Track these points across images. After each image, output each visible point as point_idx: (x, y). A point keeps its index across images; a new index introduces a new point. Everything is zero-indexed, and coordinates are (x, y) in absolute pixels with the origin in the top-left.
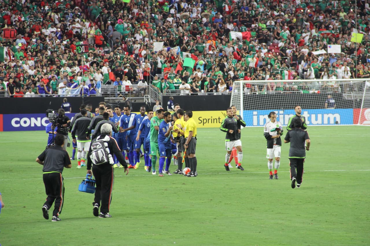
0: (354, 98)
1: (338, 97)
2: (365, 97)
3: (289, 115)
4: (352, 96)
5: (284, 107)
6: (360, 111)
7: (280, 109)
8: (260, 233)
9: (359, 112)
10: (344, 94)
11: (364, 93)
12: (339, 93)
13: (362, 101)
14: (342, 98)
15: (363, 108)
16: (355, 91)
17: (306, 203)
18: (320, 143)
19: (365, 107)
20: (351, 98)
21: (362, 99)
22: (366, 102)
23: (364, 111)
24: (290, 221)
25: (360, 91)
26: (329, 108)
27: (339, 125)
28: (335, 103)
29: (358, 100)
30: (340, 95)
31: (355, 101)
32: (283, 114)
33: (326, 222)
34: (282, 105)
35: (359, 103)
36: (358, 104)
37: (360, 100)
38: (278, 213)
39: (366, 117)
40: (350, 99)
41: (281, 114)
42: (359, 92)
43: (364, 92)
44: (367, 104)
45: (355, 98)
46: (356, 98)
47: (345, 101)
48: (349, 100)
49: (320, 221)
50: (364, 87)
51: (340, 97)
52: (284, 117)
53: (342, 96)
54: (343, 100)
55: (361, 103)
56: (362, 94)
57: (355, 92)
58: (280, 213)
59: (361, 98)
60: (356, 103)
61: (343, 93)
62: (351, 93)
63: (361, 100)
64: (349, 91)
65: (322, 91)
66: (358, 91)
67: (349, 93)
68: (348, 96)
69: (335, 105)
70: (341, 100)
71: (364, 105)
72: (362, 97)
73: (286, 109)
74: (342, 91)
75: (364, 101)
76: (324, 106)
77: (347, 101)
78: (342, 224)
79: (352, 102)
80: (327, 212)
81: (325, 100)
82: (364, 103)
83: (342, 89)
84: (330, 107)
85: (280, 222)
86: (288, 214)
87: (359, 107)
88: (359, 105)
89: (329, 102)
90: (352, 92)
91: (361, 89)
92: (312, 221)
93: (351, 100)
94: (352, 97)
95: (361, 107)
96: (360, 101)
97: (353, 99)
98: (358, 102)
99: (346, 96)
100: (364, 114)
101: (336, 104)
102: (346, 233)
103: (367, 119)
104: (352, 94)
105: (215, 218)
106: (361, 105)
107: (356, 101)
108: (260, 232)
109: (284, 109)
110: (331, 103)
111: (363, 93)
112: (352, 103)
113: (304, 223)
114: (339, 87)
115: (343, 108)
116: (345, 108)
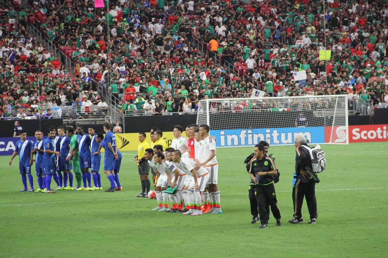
0: (324, 115)
1: (308, 114)
2: (336, 114)
3: (257, 134)
5: (253, 126)
6: (331, 128)
7: (248, 128)
8: (231, 257)
9: (331, 130)
10: (314, 112)
12: (309, 111)
13: (333, 118)
14: (312, 116)
15: (334, 125)
16: (326, 108)
18: (290, 163)
19: (336, 124)
20: (322, 115)
21: (333, 116)
22: (338, 120)
23: (336, 129)
24: (261, 243)
25: (331, 107)
26: (299, 127)
27: (310, 144)
29: (329, 117)
30: (311, 112)
31: (326, 118)
32: (251, 134)
33: (299, 243)
34: (251, 124)
35: (331, 121)
36: (329, 122)
37: (331, 117)
38: (249, 235)
39: (338, 135)
40: (322, 116)
41: (249, 134)
42: (330, 109)
43: (335, 109)
44: (339, 122)
45: (325, 116)
46: (327, 116)
47: (315, 119)
48: (320, 118)
49: (293, 242)
50: (335, 104)
51: (310, 114)
52: (253, 137)
54: (314, 118)
55: (332, 120)
56: (333, 111)
57: (326, 110)
58: (251, 235)
59: (332, 116)
60: (327, 120)
61: (313, 110)
62: (321, 110)
63: (332, 118)
64: (320, 108)
65: (292, 108)
66: (329, 108)
67: (319, 110)
68: (319, 113)
70: (312, 118)
71: (335, 123)
72: (334, 114)
73: (254, 128)
74: (312, 108)
75: (335, 118)
76: (294, 124)
77: (318, 119)
78: (315, 245)
79: (323, 119)
80: (299, 234)
81: (295, 118)
82: (335, 120)
83: (312, 106)
84: (300, 125)
85: (251, 244)
86: (259, 236)
87: (330, 125)
88: (330, 123)
89: (299, 120)
90: (322, 109)
91: (332, 106)
92: (284, 242)
93: (322, 118)
94: (323, 115)
95: (332, 124)
96: (331, 119)
97: (323, 116)
98: (329, 119)
100: (335, 132)
102: (320, 255)
103: (339, 137)
104: (323, 112)
105: (183, 242)
106: (332, 122)
107: (327, 118)
108: (230, 256)
109: (252, 128)
110: (301, 121)
111: (334, 110)
112: (323, 121)
113: (275, 245)
114: (310, 104)
115: (314, 126)
116: (316, 126)
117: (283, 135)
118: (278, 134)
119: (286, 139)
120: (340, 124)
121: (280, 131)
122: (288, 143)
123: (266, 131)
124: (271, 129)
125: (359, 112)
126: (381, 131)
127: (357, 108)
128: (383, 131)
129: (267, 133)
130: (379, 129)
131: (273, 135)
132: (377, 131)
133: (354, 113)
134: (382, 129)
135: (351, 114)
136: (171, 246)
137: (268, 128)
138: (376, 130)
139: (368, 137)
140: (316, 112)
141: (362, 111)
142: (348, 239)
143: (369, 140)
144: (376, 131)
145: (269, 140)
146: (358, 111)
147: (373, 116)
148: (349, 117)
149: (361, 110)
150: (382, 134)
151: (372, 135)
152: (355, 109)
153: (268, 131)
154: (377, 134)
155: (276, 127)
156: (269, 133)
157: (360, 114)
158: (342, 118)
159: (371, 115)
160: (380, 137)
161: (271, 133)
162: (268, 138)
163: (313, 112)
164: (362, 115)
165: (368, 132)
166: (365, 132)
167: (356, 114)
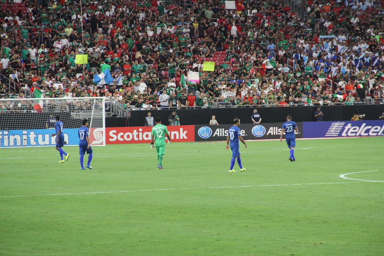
0: (82, 117)
1: (66, 116)
2: (93, 115)
3: (14, 135)
4: (80, 115)
5: (9, 127)
7: (4, 129)
10: (72, 114)
11: (93, 112)
12: (67, 112)
13: (90, 120)
15: (91, 127)
16: (83, 109)
17: (29, 229)
18: (46, 165)
20: (80, 117)
21: (91, 118)
22: (95, 121)
23: (93, 131)
24: (10, 250)
25: (89, 109)
27: (68, 145)
30: (68, 114)
32: (7, 135)
34: (7, 125)
37: (89, 119)
39: (95, 137)
41: (5, 135)
42: (87, 111)
44: (95, 124)
46: (84, 117)
47: (73, 121)
48: (77, 120)
49: (42, 248)
50: (93, 106)
51: (68, 116)
52: (9, 138)
53: (70, 116)
54: (71, 119)
56: (91, 113)
57: (84, 111)
61: (71, 112)
62: (79, 112)
64: (77, 110)
65: (49, 110)
67: (77, 112)
68: (76, 114)
70: (69, 119)
71: (92, 125)
72: (91, 116)
73: (11, 129)
74: (69, 110)
75: (93, 120)
78: (65, 250)
80: (50, 239)
82: (93, 122)
83: (70, 108)
89: (50, 122)
90: (80, 111)
92: (34, 249)
93: (79, 119)
94: (81, 116)
97: (81, 118)
99: (74, 115)
103: (96, 139)
109: (9, 129)
110: (52, 124)
113: (24, 251)
114: (67, 106)
115: (71, 128)
116: (73, 128)
117: (40, 137)
118: (35, 136)
119: (44, 140)
120: (97, 126)
121: (37, 132)
122: (45, 145)
123: (22, 133)
124: (27, 130)
125: (116, 114)
126: (137, 133)
127: (114, 110)
128: (139, 133)
129: (23, 134)
130: (135, 131)
131: (30, 136)
132: (133, 133)
133: (111, 115)
134: (138, 131)
135: (109, 116)
137: (24, 129)
138: (132, 132)
139: (124, 139)
140: (73, 113)
141: (120, 113)
142: (97, 243)
143: (125, 142)
144: (132, 133)
145: (26, 141)
146: (115, 112)
147: (130, 118)
148: (106, 119)
149: (118, 112)
150: (138, 136)
151: (128, 136)
152: (113, 111)
153: (25, 132)
154: (133, 135)
155: (33, 129)
156: (25, 134)
157: (117, 116)
158: (99, 120)
159: (127, 117)
160: (136, 139)
161: (28, 135)
162: (24, 139)
163: (70, 114)
164: (119, 117)
165: (124, 134)
166: (122, 134)
167: (113, 116)
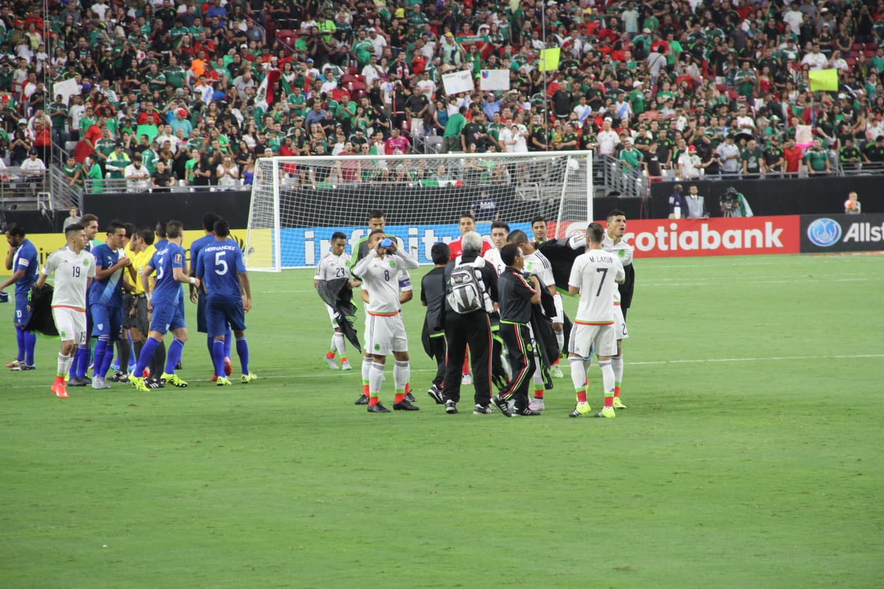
0: (540, 197)
1: (504, 195)
2: (566, 193)
4: (536, 193)
6: (555, 227)
8: (314, 519)
9: (554, 231)
10: (517, 189)
11: (565, 186)
12: (506, 187)
13: (559, 204)
14: (513, 198)
15: (562, 221)
16: (543, 179)
17: (425, 444)
19: (567, 218)
20: (535, 197)
21: (560, 200)
22: (571, 207)
23: (565, 229)
24: (385, 487)
25: (555, 180)
26: (478, 222)
28: (496, 209)
29: (551, 202)
30: (510, 190)
31: (543, 204)
33: (470, 487)
35: (554, 210)
36: (550, 211)
37: (555, 201)
38: (358, 470)
40: (533, 200)
42: (552, 183)
43: (565, 183)
44: (570, 212)
45: (543, 198)
46: (546, 198)
47: (520, 205)
48: (529, 203)
49: (456, 485)
50: (565, 171)
51: (509, 194)
53: (514, 193)
54: (516, 202)
55: (558, 208)
56: (560, 188)
57: (544, 184)
58: (362, 469)
59: (558, 198)
60: (546, 208)
61: (515, 184)
62: (533, 186)
63: (557, 202)
64: (530, 181)
65: (467, 180)
66: (551, 180)
67: (529, 186)
68: (527, 191)
69: (497, 215)
70: (512, 202)
71: (563, 214)
72: (561, 194)
74: (512, 181)
75: (564, 204)
77: (525, 204)
78: (506, 491)
79: (538, 206)
80: (473, 466)
81: (470, 204)
82: (564, 209)
83: (513, 176)
84: (480, 220)
85: (362, 490)
86: (380, 471)
87: (552, 219)
88: (553, 214)
89: (478, 207)
90: (535, 183)
91: (557, 177)
92: (437, 485)
93: (534, 202)
94: (538, 195)
95: (556, 218)
96: (555, 205)
97: (538, 199)
98: (550, 207)
99: (523, 193)
101: (501, 213)
102: (515, 513)
104: (537, 189)
105: (206, 485)
106: (557, 213)
107: (547, 203)
108: (313, 516)
110: (483, 211)
111: (562, 186)
112: (537, 210)
113: (417, 491)
114: (507, 170)
115: (516, 222)
116: (521, 222)
120: (574, 218)
121: (440, 231)
123: (407, 232)
124: (419, 226)
125: (618, 190)
126: (666, 234)
127: (613, 182)
128: (669, 235)
129: (410, 236)
130: (661, 229)
131: (424, 240)
132: (657, 234)
133: (607, 193)
134: (668, 230)
135: (600, 195)
136: (178, 495)
137: (412, 224)
138: (654, 231)
139: (636, 248)
140: (521, 189)
141: (625, 187)
142: (579, 477)
143: (638, 254)
144: (654, 234)
145: (415, 251)
146: (615, 187)
147: (649, 199)
148: (596, 201)
149: (622, 186)
150: (667, 241)
151: (645, 242)
152: (610, 184)
153: (413, 230)
154: (656, 239)
155: (432, 223)
156: (414, 236)
157: (619, 194)
158: (580, 203)
159: (643, 197)
160: (662, 247)
161: (420, 236)
162: (413, 247)
163: (514, 189)
164: (626, 196)
165: (636, 236)
167: (611, 194)
